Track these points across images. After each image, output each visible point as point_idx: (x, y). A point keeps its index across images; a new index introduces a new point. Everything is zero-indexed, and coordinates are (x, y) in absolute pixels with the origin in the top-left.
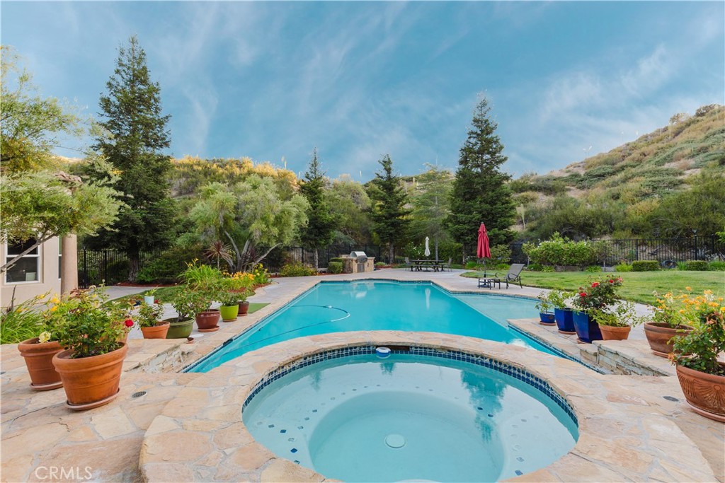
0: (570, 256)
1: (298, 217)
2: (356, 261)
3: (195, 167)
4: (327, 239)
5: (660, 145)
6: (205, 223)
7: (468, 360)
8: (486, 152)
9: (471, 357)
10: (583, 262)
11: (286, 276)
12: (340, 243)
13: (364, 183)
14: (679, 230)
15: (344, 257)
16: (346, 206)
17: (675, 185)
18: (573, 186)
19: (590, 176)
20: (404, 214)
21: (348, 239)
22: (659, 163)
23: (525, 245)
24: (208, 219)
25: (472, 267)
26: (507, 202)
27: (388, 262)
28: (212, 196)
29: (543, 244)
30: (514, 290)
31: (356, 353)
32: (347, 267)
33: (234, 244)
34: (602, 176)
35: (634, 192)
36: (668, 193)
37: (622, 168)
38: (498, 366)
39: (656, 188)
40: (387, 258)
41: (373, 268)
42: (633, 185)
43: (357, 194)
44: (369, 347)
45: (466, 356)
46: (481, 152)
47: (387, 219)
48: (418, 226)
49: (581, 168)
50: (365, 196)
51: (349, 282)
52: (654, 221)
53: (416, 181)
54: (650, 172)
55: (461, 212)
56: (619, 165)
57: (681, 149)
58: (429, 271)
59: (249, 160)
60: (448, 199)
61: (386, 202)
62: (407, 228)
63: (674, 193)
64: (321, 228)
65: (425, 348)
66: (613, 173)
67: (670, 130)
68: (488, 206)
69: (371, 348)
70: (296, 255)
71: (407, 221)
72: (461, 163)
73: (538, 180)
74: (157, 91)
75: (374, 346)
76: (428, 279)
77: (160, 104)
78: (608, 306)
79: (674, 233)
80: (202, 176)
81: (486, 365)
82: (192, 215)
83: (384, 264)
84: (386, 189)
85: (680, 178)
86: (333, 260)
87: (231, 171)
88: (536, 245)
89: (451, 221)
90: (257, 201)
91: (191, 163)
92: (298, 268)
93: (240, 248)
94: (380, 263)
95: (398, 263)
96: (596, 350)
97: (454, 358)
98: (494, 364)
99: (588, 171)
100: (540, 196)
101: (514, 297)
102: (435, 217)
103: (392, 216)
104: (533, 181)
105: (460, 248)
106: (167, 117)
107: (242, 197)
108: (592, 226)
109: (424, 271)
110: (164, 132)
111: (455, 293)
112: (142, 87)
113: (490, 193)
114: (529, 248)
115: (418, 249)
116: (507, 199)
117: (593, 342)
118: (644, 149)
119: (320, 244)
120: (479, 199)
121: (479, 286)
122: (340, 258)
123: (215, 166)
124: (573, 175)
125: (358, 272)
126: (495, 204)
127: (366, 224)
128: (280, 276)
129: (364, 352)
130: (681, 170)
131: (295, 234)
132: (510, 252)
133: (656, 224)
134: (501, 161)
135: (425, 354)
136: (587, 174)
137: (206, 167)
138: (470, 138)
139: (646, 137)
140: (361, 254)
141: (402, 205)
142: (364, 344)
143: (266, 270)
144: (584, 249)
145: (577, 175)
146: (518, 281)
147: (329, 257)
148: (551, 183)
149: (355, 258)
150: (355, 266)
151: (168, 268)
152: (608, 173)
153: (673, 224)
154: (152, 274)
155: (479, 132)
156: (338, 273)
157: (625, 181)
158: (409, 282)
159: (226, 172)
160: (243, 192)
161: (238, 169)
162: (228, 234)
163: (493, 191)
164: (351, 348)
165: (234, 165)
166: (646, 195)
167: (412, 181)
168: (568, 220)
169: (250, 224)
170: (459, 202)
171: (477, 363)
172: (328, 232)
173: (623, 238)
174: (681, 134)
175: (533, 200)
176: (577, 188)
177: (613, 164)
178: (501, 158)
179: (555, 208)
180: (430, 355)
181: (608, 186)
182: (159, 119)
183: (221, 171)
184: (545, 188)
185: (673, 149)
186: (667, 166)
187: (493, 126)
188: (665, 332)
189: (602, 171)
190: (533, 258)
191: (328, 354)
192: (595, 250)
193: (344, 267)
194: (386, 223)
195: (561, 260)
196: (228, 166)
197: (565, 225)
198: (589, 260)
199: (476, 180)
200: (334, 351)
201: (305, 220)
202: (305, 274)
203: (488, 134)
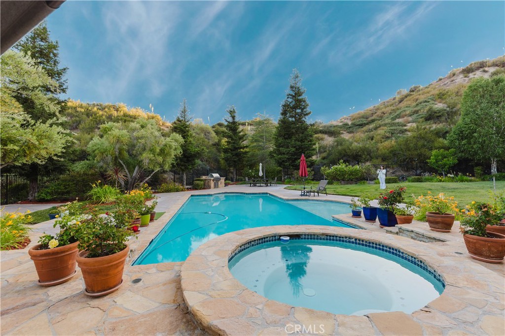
0: (350, 175)
1: (175, 149)
2: (213, 180)
3: (79, 109)
4: (193, 164)
5: (392, 108)
6: (102, 153)
7: (340, 240)
8: (299, 108)
9: (342, 239)
10: (357, 179)
11: (163, 192)
12: (199, 168)
13: (212, 125)
14: (406, 159)
15: (204, 177)
16: (201, 142)
17: (403, 132)
18: (344, 131)
19: (354, 125)
20: (243, 148)
21: (204, 164)
22: (394, 119)
23: (322, 168)
24: (106, 151)
25: (289, 183)
26: (311, 141)
27: (232, 181)
28: (109, 132)
29: (334, 167)
30: (323, 197)
31: (267, 241)
32: (207, 184)
33: (125, 169)
34: (362, 125)
35: (381, 136)
36: (399, 137)
37: (373, 121)
38: (361, 242)
39: (393, 134)
40: (231, 178)
41: (224, 185)
42: (381, 131)
43: (208, 133)
44: (275, 237)
45: (338, 238)
46: (295, 107)
47: (231, 150)
48: (253, 155)
49: (349, 120)
50: (214, 134)
51: (211, 195)
52: (394, 153)
53: (248, 125)
54: (389, 124)
55: (282, 147)
56: (370, 119)
57: (404, 111)
58: (262, 186)
59: (124, 105)
60: (273, 138)
61: (232, 139)
62: (246, 157)
63: (402, 138)
64: (189, 157)
65: (311, 235)
66: (367, 124)
67: (397, 99)
68: (299, 143)
69: (277, 237)
70: (169, 176)
71: (246, 153)
72: (282, 114)
73: (325, 127)
74: (55, 47)
75: (278, 236)
76: (266, 192)
77: (58, 58)
78: (397, 204)
79: (404, 160)
80: (85, 116)
81: (353, 242)
82: (90, 147)
83: (230, 182)
84: (231, 130)
85: (405, 128)
86: (196, 180)
87: (109, 113)
88: (330, 168)
89: (275, 153)
90: (147, 137)
91: (74, 106)
92: (171, 186)
93: (131, 172)
94: (227, 181)
95: (239, 181)
96: (397, 230)
97: (330, 240)
98: (358, 241)
99: (353, 122)
100: (325, 136)
101: (325, 201)
102: (263, 149)
103: (236, 149)
104: (322, 127)
105: (280, 171)
106: (65, 69)
107: (135, 134)
108: (360, 156)
109: (259, 186)
110: (62, 81)
111: (288, 200)
112: (42, 43)
113: (301, 135)
114: (325, 170)
115: (252, 172)
116: (311, 138)
117: (396, 225)
118: (384, 110)
119: (188, 168)
120: (294, 138)
121: (302, 195)
122: (201, 178)
123: (95, 109)
124: (344, 124)
125: (214, 188)
126: (304, 142)
127: (216, 154)
128: (158, 192)
129: (272, 240)
130: (406, 123)
131: (172, 162)
132: (313, 172)
133: (394, 155)
134: (307, 114)
135: (311, 239)
136: (352, 124)
137: (88, 109)
138: (288, 98)
139: (384, 103)
140: (216, 175)
141: (242, 142)
142: (272, 235)
143: (150, 188)
144: (358, 170)
145: (347, 124)
146: (324, 191)
147: (193, 177)
148: (333, 129)
149: (212, 179)
150: (212, 184)
151: (66, 188)
152: (364, 124)
153: (404, 155)
154: (51, 194)
155: (294, 94)
156: (200, 189)
157: (376, 128)
158: (253, 194)
159: (106, 113)
160: (134, 130)
161: (116, 112)
162: (121, 162)
163: (303, 133)
164: (265, 238)
165: (112, 109)
166: (388, 138)
167: (245, 125)
168: (346, 152)
169: (141, 154)
170: (281, 140)
171: (346, 242)
172: (194, 160)
173: (377, 164)
174: (403, 102)
175: (322, 139)
176: (347, 132)
177: (367, 118)
178: (307, 112)
179: (337, 145)
180: (314, 239)
181: (366, 131)
182: (58, 71)
183: (101, 113)
184: (329, 132)
185: (400, 111)
186: (397, 121)
187: (303, 91)
188: (439, 217)
189: (361, 122)
190: (327, 176)
191: (252, 243)
192: (364, 171)
193: (204, 185)
194: (232, 154)
195: (344, 178)
196: (106, 110)
197: (344, 156)
198: (360, 177)
199: (292, 126)
200: (255, 241)
201: (179, 152)
202: (177, 190)
203: (299, 96)
